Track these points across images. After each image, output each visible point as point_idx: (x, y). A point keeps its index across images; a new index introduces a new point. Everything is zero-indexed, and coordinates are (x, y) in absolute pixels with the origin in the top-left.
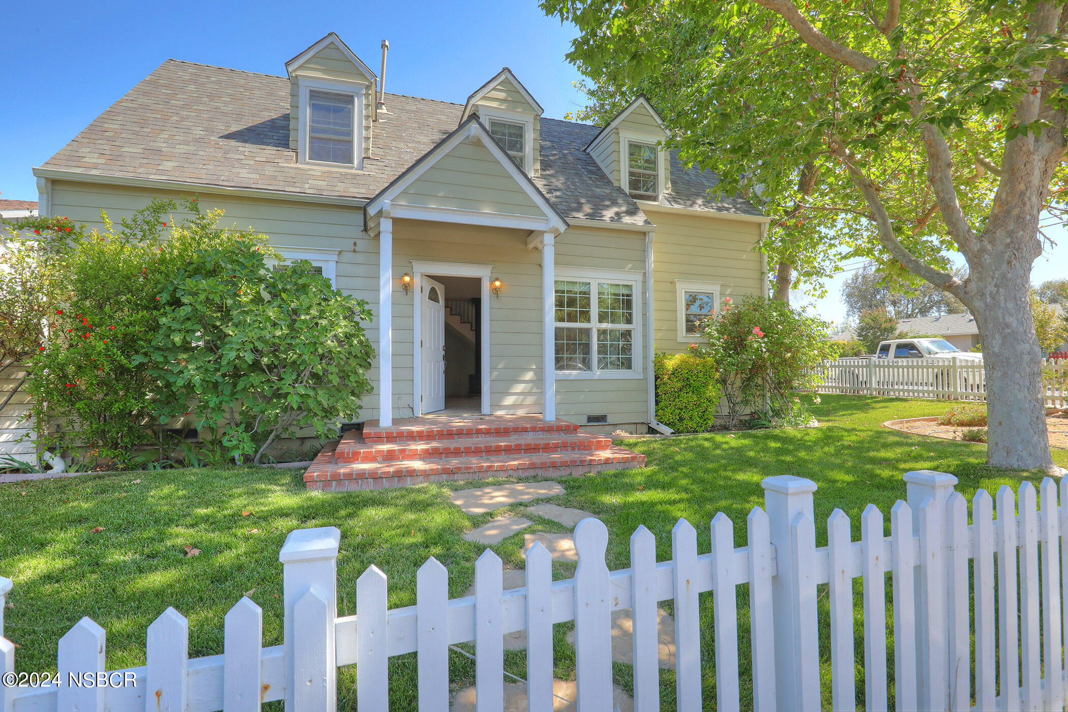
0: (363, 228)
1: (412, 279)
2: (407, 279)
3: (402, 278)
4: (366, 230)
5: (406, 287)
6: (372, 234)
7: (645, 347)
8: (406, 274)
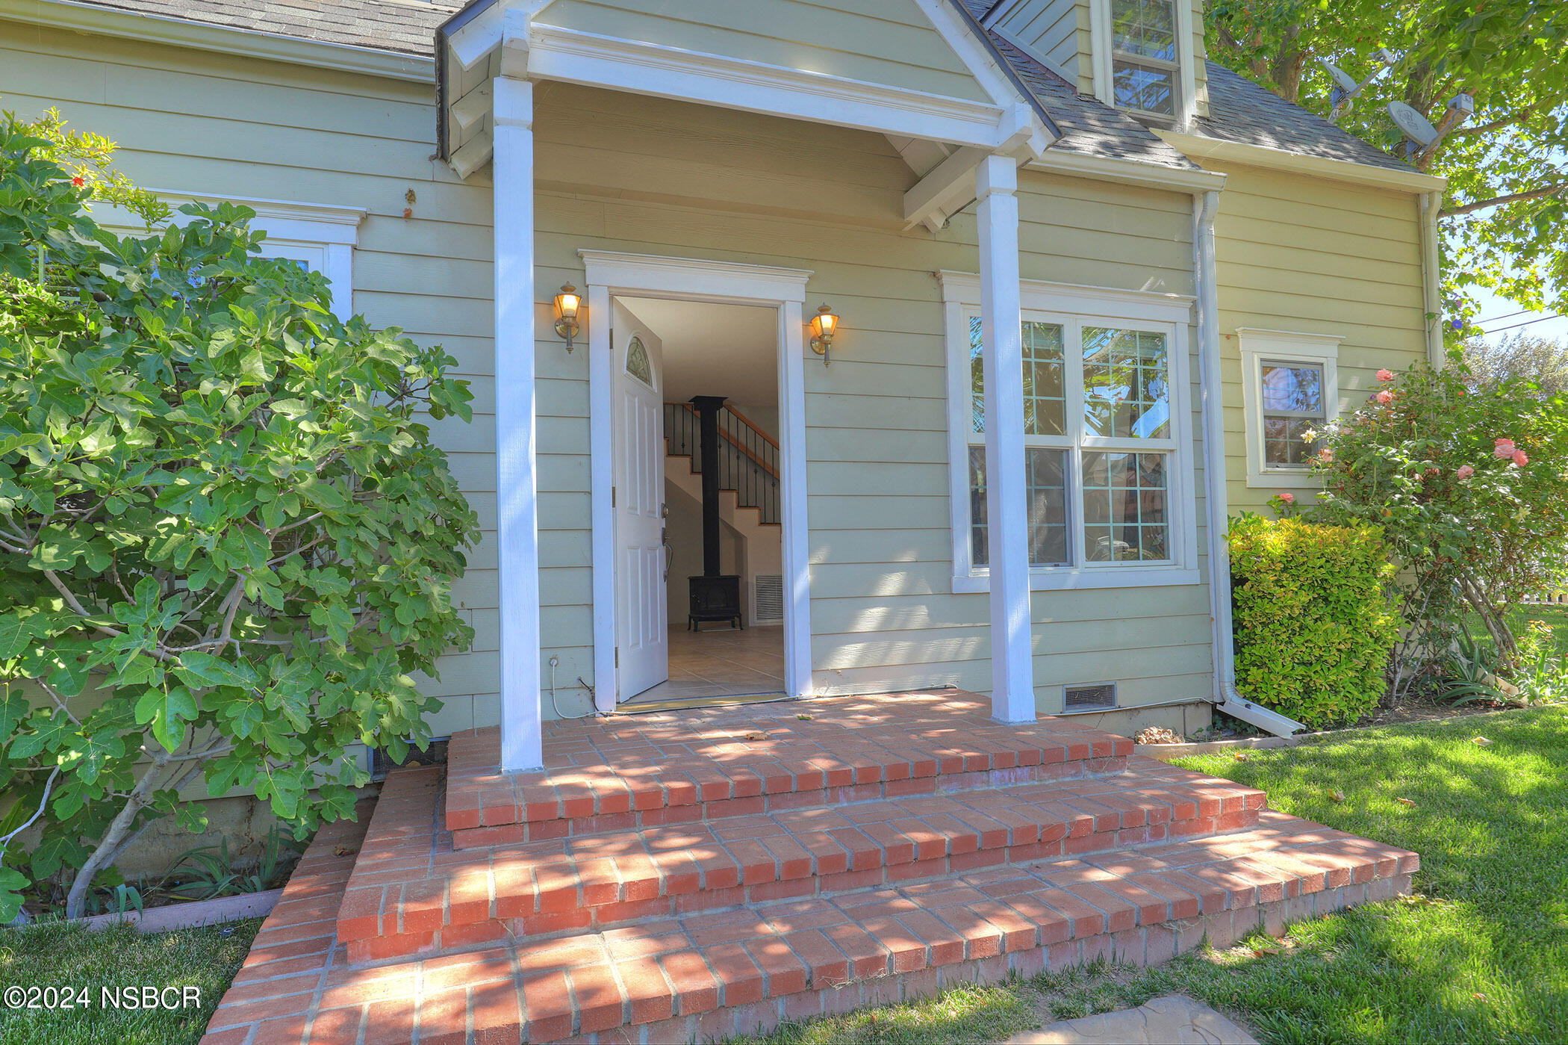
0: (433, 150)
1: (584, 305)
2: (570, 302)
3: (553, 302)
4: (443, 154)
5: (568, 326)
6: (462, 165)
7: (1203, 499)
8: (567, 290)
